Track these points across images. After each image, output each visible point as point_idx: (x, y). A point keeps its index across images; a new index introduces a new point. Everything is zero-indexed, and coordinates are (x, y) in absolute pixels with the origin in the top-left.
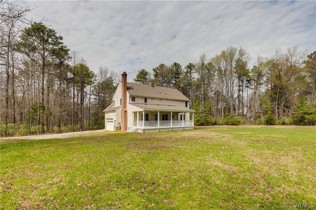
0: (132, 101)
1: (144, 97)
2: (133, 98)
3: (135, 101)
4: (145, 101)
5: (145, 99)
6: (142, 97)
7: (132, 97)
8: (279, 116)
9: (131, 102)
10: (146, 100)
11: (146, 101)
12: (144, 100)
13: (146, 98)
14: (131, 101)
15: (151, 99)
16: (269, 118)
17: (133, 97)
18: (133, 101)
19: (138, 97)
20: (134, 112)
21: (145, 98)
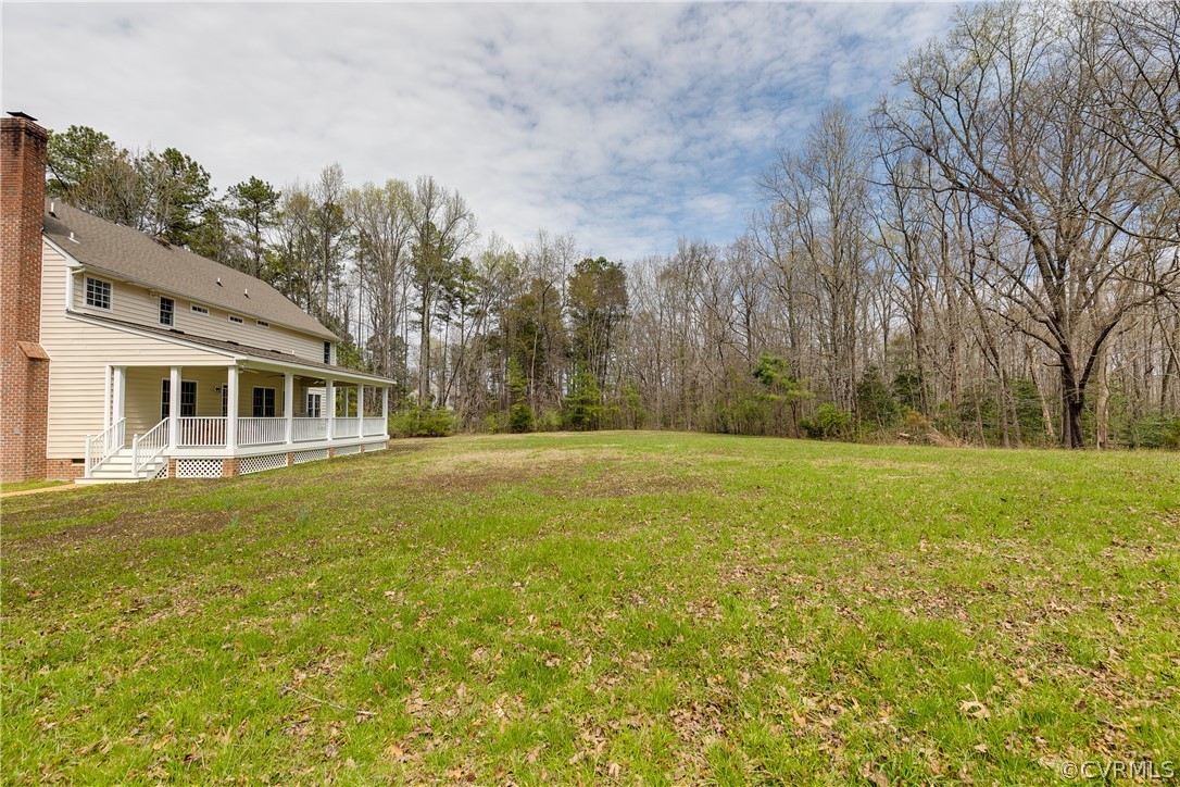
0: (90, 302)
1: (157, 294)
2: (99, 290)
3: (105, 306)
4: (162, 313)
5: (162, 307)
6: (147, 292)
7: (90, 281)
8: (537, 408)
9: (84, 307)
10: (169, 309)
11: (168, 315)
12: (158, 310)
13: (170, 302)
14: (84, 300)
15: (194, 309)
16: (520, 414)
17: (99, 283)
18: (98, 304)
19: (127, 286)
20: (129, 367)
21: (163, 300)
